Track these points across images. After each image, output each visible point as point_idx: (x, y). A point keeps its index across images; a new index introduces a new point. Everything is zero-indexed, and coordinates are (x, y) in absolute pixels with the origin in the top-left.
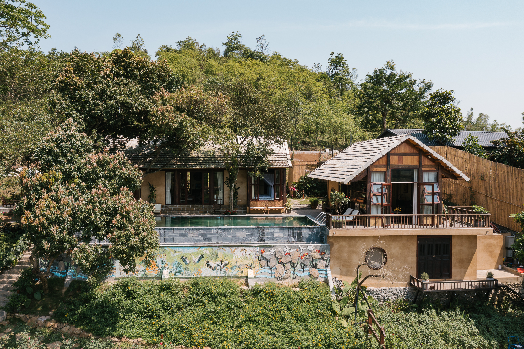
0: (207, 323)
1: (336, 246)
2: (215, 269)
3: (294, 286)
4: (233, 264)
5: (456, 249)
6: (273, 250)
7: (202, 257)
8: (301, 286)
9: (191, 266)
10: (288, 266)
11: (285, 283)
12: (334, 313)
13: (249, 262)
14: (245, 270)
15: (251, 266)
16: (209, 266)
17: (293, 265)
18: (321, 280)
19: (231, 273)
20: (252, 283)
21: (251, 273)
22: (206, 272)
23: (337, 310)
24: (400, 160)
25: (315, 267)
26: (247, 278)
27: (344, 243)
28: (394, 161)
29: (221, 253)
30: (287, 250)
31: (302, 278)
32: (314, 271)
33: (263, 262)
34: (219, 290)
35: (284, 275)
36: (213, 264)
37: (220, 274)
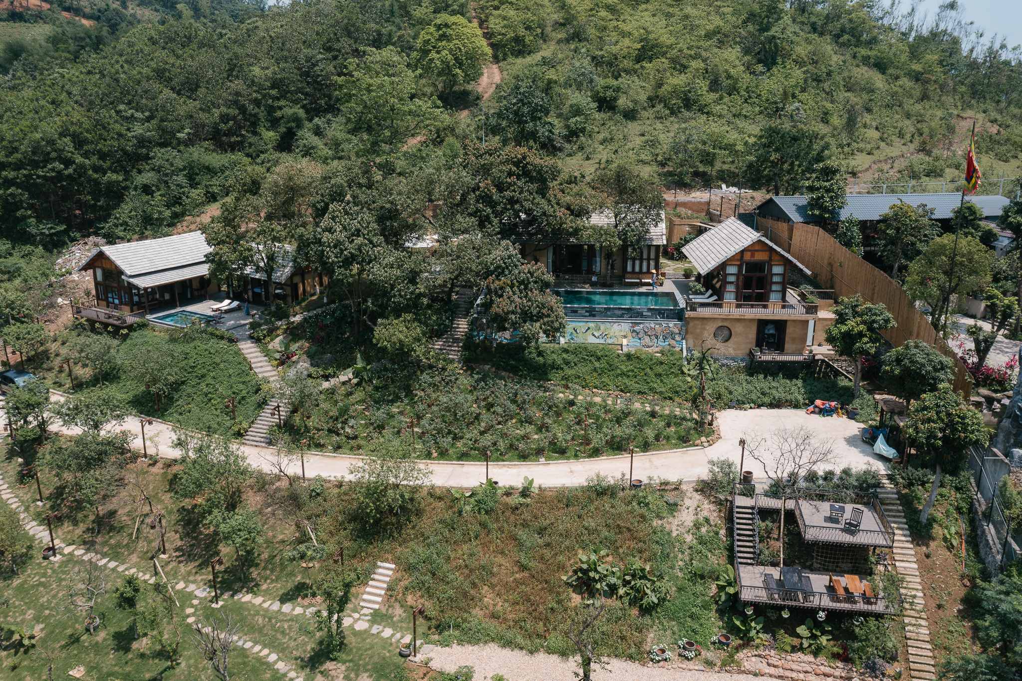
0: (595, 374)
1: (691, 324)
2: (598, 338)
3: (657, 352)
4: (611, 334)
5: (790, 330)
6: (642, 326)
7: (589, 328)
8: (662, 352)
9: (580, 335)
10: (653, 337)
11: (650, 350)
12: (683, 373)
13: (623, 334)
14: (620, 339)
15: (625, 337)
16: (593, 335)
17: (657, 337)
18: (678, 349)
19: (610, 341)
20: (625, 349)
21: (625, 342)
22: (591, 340)
23: (686, 371)
24: (753, 256)
25: (673, 339)
26: (622, 345)
27: (698, 322)
28: (747, 257)
29: (602, 327)
30: (653, 326)
31: (663, 347)
32: (673, 342)
33: (634, 334)
34: (602, 353)
35: (650, 344)
36: (597, 334)
37: (602, 341)
